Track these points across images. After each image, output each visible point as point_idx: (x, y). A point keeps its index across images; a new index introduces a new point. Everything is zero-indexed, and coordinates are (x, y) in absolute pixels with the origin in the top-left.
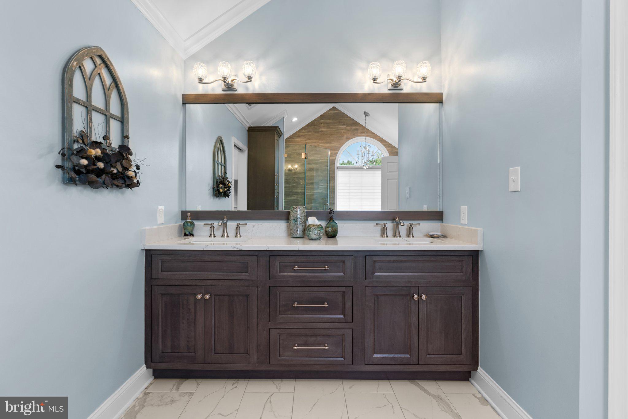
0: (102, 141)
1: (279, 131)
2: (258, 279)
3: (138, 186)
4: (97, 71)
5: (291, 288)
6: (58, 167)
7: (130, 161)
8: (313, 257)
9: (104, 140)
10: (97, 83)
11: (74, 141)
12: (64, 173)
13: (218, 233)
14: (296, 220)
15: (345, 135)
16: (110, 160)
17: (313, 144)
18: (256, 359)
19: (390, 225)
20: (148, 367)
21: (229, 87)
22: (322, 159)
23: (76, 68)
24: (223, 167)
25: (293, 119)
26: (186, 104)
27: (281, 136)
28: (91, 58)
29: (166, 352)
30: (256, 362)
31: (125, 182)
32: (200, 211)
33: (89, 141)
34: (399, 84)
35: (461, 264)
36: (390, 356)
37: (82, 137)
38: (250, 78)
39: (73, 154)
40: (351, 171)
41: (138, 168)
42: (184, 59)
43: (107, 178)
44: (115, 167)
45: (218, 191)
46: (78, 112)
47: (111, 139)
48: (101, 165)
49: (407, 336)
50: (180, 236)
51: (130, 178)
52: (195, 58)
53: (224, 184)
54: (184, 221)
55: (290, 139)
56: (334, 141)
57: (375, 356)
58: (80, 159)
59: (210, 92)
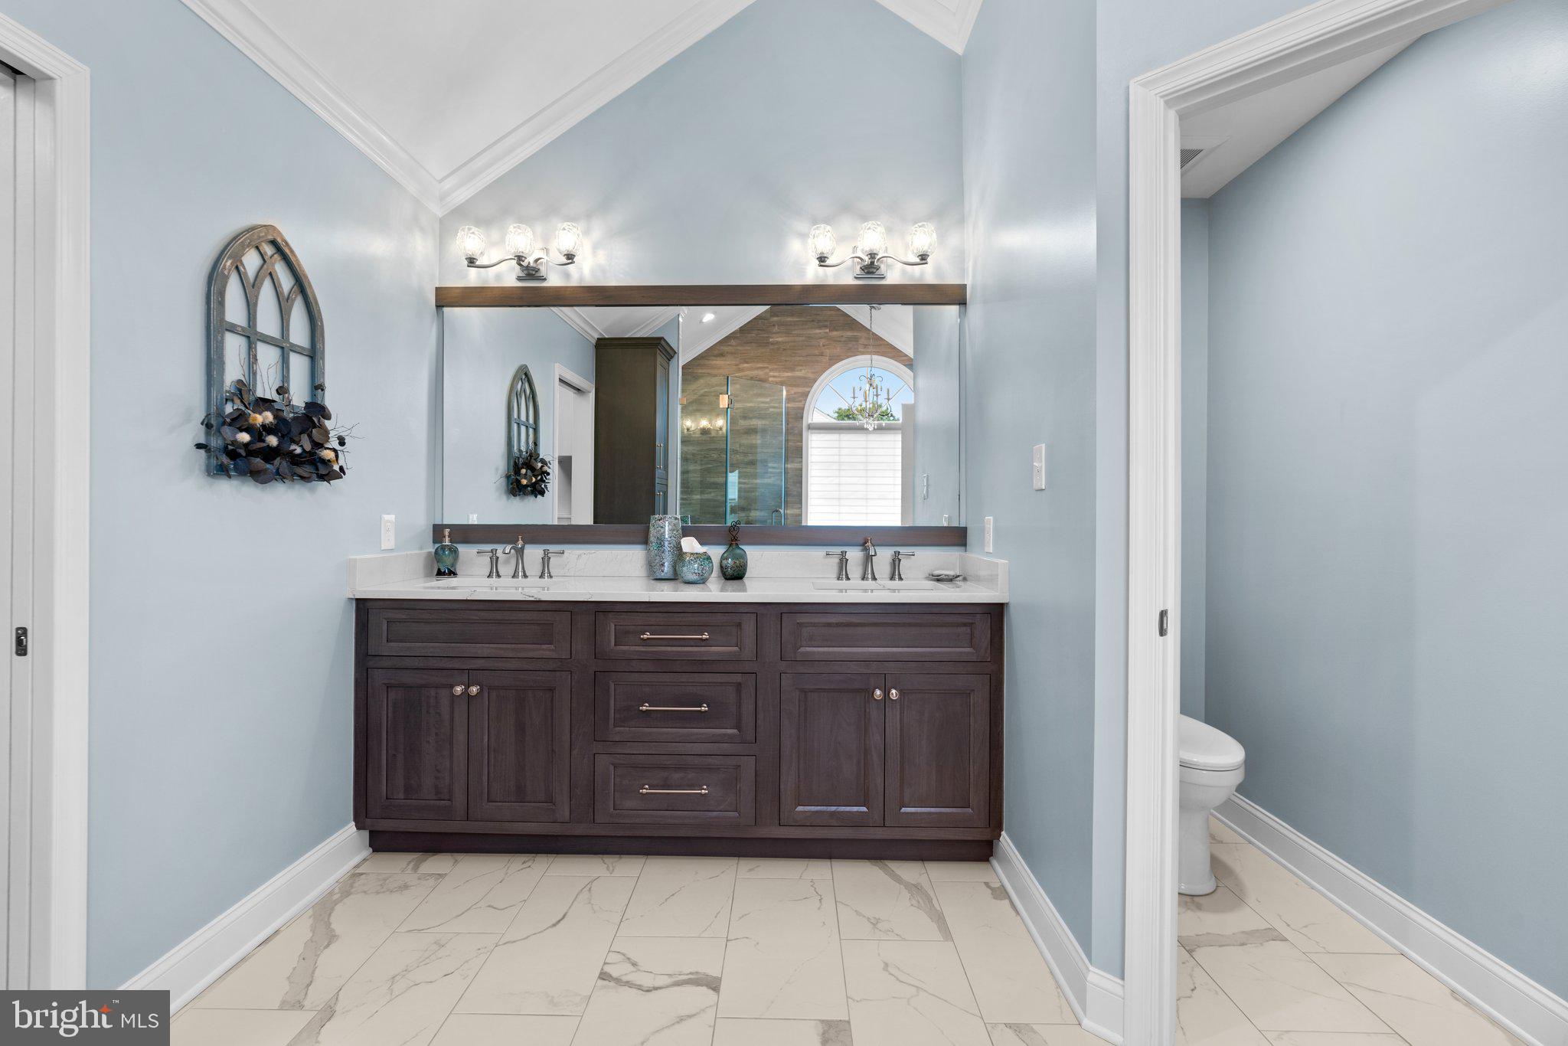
0: (276, 397)
1: (667, 347)
2: (573, 658)
3: (342, 477)
4: (267, 269)
5: (636, 675)
6: (199, 446)
7: (326, 433)
8: (679, 615)
9: (279, 393)
10: (266, 292)
11: (227, 400)
12: (209, 457)
13: (506, 569)
14: (661, 545)
15: (827, 352)
16: (290, 430)
17: (755, 373)
18: (567, 814)
19: (854, 555)
20: (359, 827)
21: (531, 273)
22: (774, 407)
23: (230, 270)
24: (531, 431)
25: (702, 318)
26: (443, 306)
27: (672, 357)
28: (257, 248)
29: (395, 797)
30: (567, 818)
31: (317, 469)
32: (475, 525)
33: (252, 398)
34: (874, 268)
35: (969, 631)
36: (829, 810)
37: (240, 390)
38: (570, 257)
39: (224, 423)
40: (842, 435)
41: (342, 443)
42: (440, 216)
43: (284, 463)
44: (297, 443)
45: (518, 482)
46: (234, 347)
47: (291, 392)
48: (273, 441)
49: (863, 772)
50: (428, 575)
51: (326, 463)
52: (461, 215)
53: (533, 469)
54: (437, 545)
55: (702, 362)
56: (802, 366)
57: (800, 808)
58: (237, 433)
59: (493, 284)
